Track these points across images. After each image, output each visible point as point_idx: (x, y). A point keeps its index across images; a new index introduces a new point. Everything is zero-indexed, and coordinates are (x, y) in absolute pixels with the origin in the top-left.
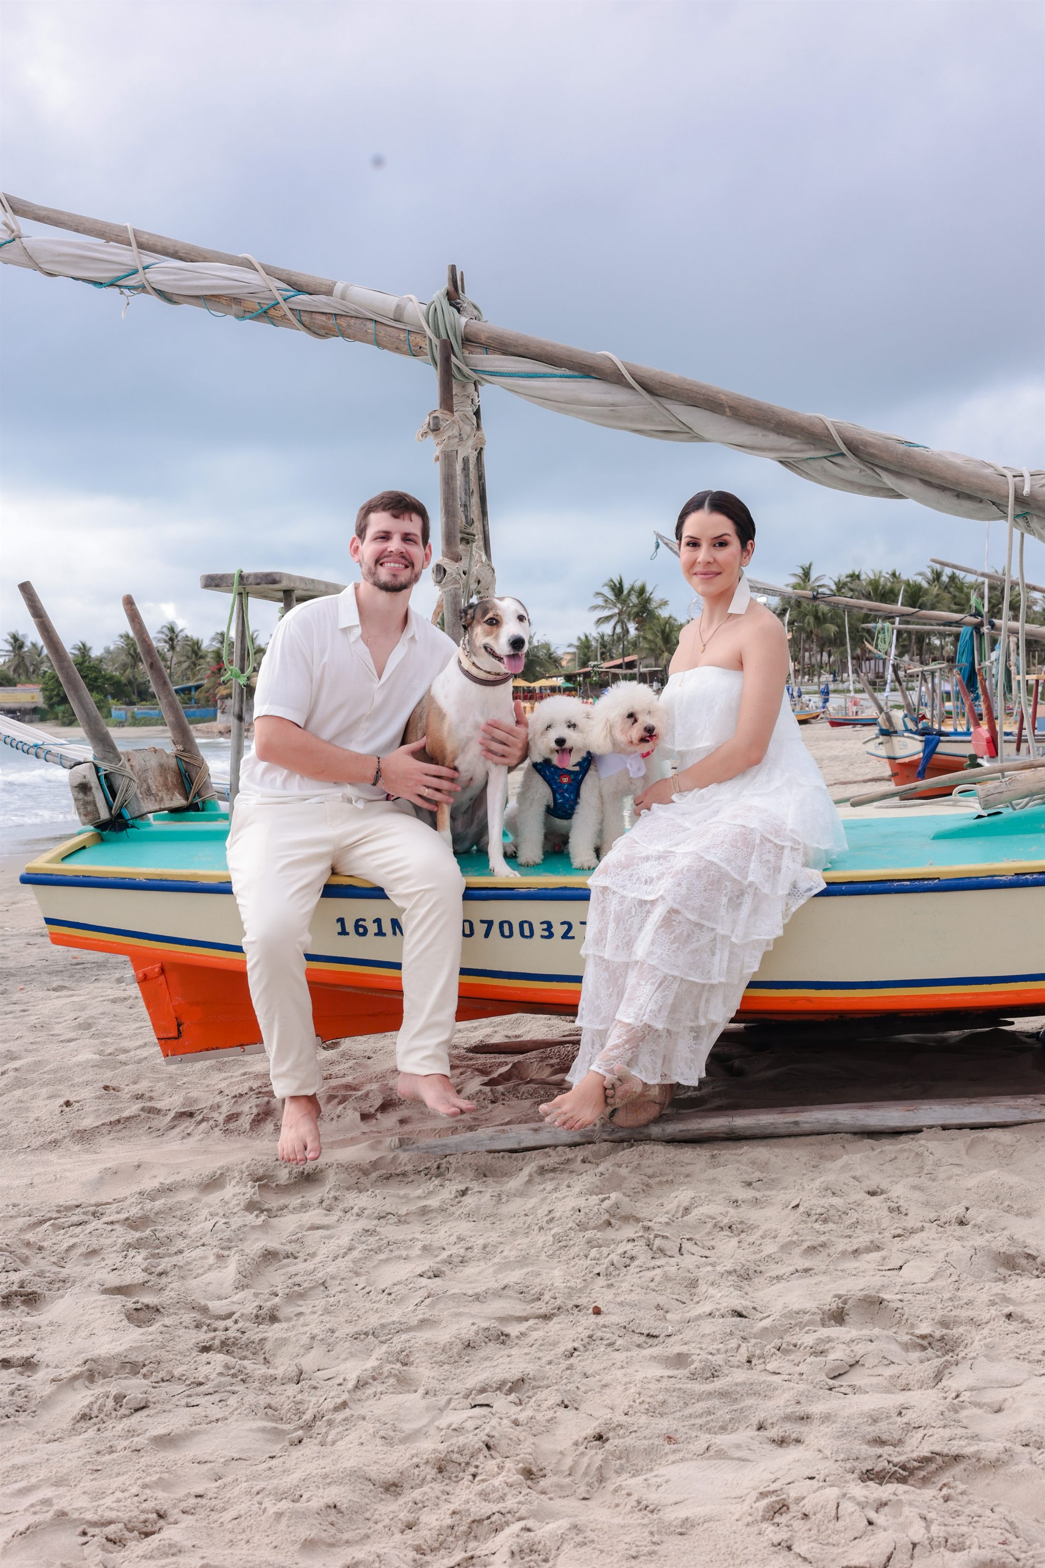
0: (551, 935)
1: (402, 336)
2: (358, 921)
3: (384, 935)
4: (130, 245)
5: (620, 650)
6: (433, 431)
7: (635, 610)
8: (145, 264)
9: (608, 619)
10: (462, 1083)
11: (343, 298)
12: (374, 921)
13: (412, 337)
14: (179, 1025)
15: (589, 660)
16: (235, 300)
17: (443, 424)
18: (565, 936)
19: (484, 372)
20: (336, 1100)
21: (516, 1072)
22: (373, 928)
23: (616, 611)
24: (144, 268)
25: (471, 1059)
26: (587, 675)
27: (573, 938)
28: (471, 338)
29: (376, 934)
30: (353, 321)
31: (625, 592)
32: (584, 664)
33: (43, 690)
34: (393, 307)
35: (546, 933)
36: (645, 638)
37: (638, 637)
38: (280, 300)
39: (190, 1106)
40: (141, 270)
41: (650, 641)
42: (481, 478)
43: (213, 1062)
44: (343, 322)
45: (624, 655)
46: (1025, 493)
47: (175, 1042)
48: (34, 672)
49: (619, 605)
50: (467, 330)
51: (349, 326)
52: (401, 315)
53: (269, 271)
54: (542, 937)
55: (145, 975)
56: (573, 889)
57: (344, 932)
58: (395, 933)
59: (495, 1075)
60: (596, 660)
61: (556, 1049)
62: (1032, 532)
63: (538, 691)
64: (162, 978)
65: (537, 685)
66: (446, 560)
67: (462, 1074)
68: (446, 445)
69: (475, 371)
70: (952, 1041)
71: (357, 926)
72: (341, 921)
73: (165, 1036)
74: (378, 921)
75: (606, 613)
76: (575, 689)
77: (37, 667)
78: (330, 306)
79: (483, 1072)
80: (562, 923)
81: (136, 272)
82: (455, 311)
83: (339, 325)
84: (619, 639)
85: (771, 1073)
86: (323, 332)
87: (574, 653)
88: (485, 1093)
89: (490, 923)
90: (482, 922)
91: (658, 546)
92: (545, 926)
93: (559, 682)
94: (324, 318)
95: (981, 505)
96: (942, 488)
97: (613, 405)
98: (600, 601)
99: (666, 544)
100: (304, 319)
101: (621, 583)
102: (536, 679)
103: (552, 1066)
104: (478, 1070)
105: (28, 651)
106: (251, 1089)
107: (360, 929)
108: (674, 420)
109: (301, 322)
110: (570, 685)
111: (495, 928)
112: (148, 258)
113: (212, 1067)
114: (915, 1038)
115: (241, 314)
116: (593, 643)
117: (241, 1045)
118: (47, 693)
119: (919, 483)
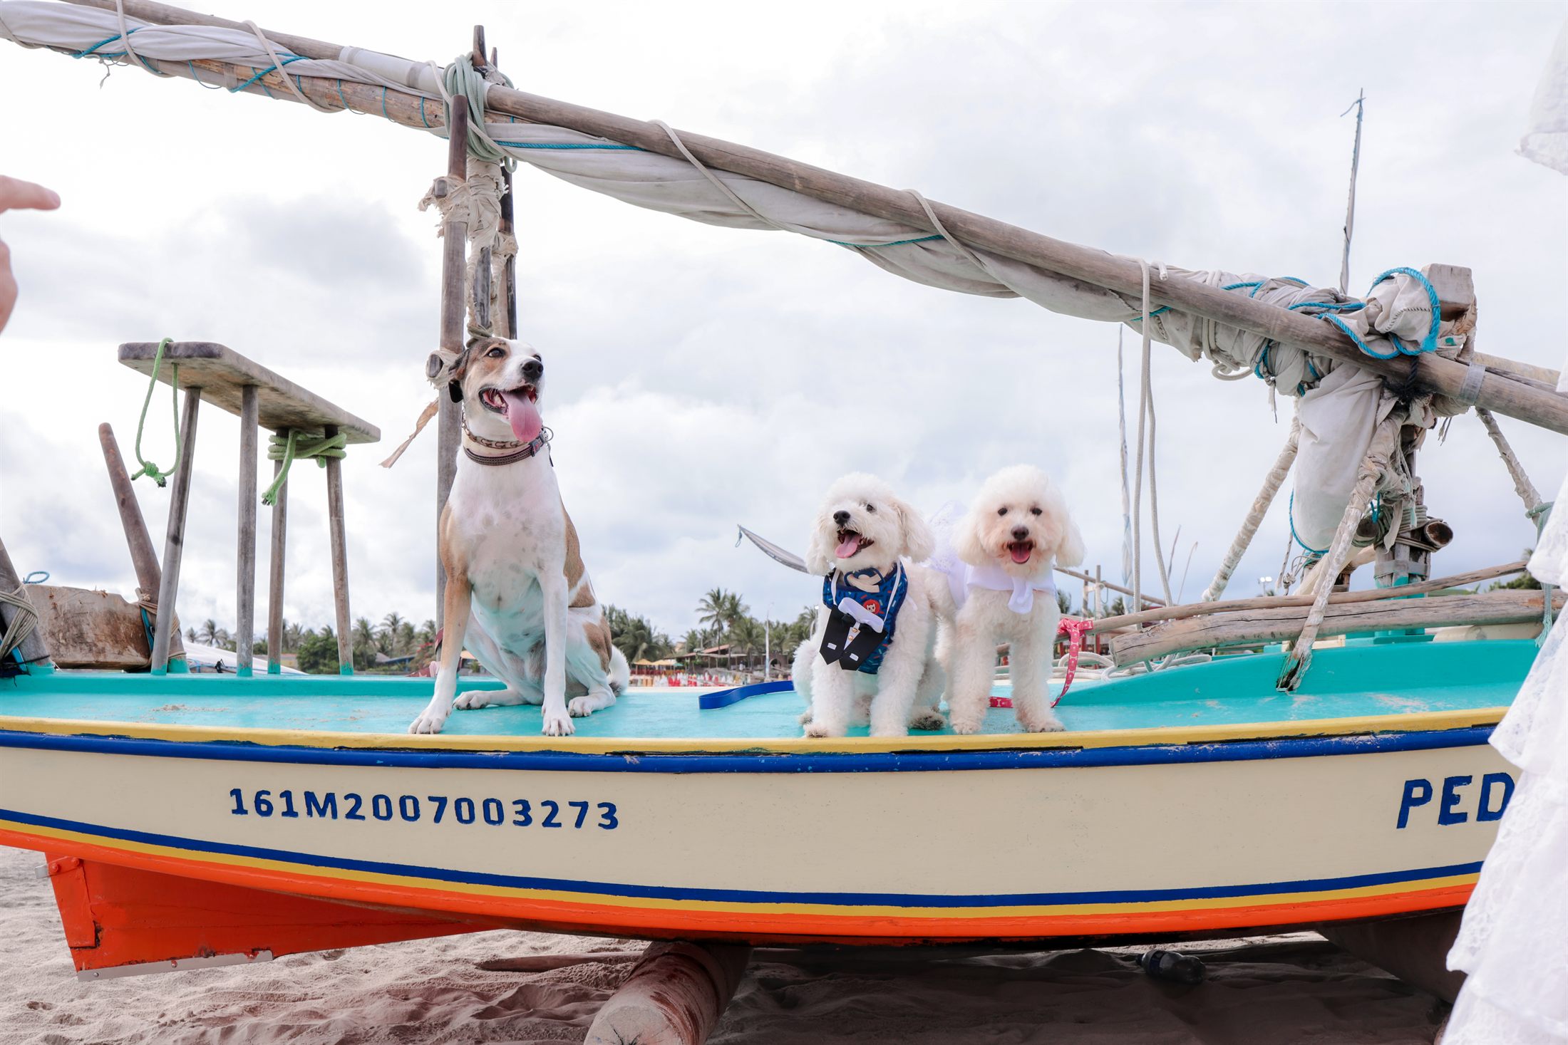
0: (528, 821)
1: (416, 103)
2: (259, 794)
3: (295, 815)
4: (116, 10)
5: (717, 641)
6: (438, 197)
7: (728, 612)
8: (129, 29)
9: (708, 618)
10: (451, 1012)
11: (350, 61)
12: (282, 795)
13: (427, 105)
14: (97, 931)
15: (695, 647)
16: (228, 65)
17: (450, 190)
18: (548, 823)
19: (509, 144)
20: (289, 1033)
21: (521, 998)
22: (280, 805)
23: (715, 613)
24: (128, 33)
25: (479, 978)
26: (692, 658)
27: (559, 825)
28: (494, 103)
29: (284, 814)
30: (360, 87)
31: (721, 599)
32: (691, 651)
33: (299, 658)
34: (408, 69)
35: (521, 818)
36: (734, 633)
37: (730, 632)
38: (278, 64)
39: (110, 1034)
40: (123, 35)
41: (737, 635)
42: (510, 289)
43: (184, 973)
44: (347, 88)
45: (719, 645)
46: (1161, 277)
47: (91, 952)
48: (293, 645)
49: (717, 609)
50: (491, 94)
51: (355, 92)
52: (416, 79)
53: (269, 36)
54: (516, 823)
55: (59, 867)
56: (560, 753)
57: (240, 810)
58: (310, 813)
59: (494, 1003)
60: (700, 647)
61: (577, 968)
62: (1164, 337)
63: (657, 669)
64: (80, 871)
65: (656, 664)
66: (445, 351)
67: (455, 999)
68: (452, 215)
69: (499, 142)
70: (1038, 964)
71: (258, 802)
72: (236, 793)
73: (79, 944)
74: (287, 795)
75: (708, 614)
76: (683, 668)
77: (295, 641)
78: (335, 70)
79: (483, 997)
80: (544, 804)
81: (118, 37)
82: (479, 75)
83: (343, 92)
84: (715, 632)
85: (830, 1006)
86: (325, 102)
87: (684, 643)
88: (472, 1030)
89: (442, 802)
90: (431, 799)
91: (741, 536)
92: (520, 807)
93: (673, 662)
94: (326, 84)
95: (1105, 298)
96: (1058, 276)
97: (660, 179)
98: (703, 605)
99: (747, 535)
100: (303, 85)
101: (718, 592)
102: (656, 659)
103: (566, 991)
104: (477, 994)
105: (291, 630)
106: (191, 1014)
107: (263, 806)
108: (733, 197)
109: (300, 89)
110: (680, 665)
111: (450, 809)
112: (133, 23)
113: (181, 980)
114: (995, 959)
115: (234, 83)
116: (699, 636)
117: (173, 959)
118: (301, 660)
119: (1028, 270)
